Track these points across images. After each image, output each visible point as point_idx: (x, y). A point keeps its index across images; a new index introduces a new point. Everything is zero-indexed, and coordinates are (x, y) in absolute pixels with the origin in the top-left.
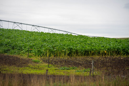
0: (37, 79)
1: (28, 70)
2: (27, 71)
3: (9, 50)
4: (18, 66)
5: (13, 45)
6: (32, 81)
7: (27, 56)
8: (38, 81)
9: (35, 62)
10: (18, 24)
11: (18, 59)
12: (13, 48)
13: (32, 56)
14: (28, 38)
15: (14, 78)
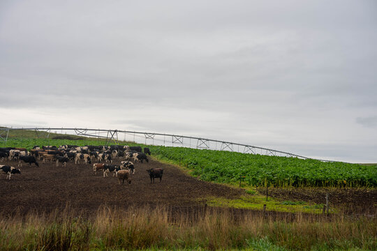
0: (252, 217)
1: (240, 203)
2: (238, 204)
3: (217, 177)
4: (228, 198)
5: (221, 171)
6: (246, 218)
7: (239, 185)
8: (253, 219)
9: (249, 193)
10: (228, 144)
11: (228, 189)
12: (222, 175)
13: (245, 185)
14: (240, 162)
15: (223, 213)
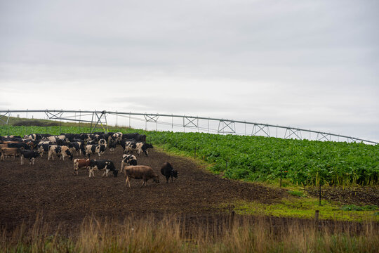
0: (300, 228)
1: (281, 209)
2: (279, 211)
3: (247, 173)
4: (264, 203)
5: (253, 164)
6: (290, 230)
7: (279, 184)
8: (301, 232)
9: (294, 195)
10: (262, 126)
11: (264, 190)
12: (254, 170)
13: (287, 184)
14: (279, 151)
15: (258, 223)
